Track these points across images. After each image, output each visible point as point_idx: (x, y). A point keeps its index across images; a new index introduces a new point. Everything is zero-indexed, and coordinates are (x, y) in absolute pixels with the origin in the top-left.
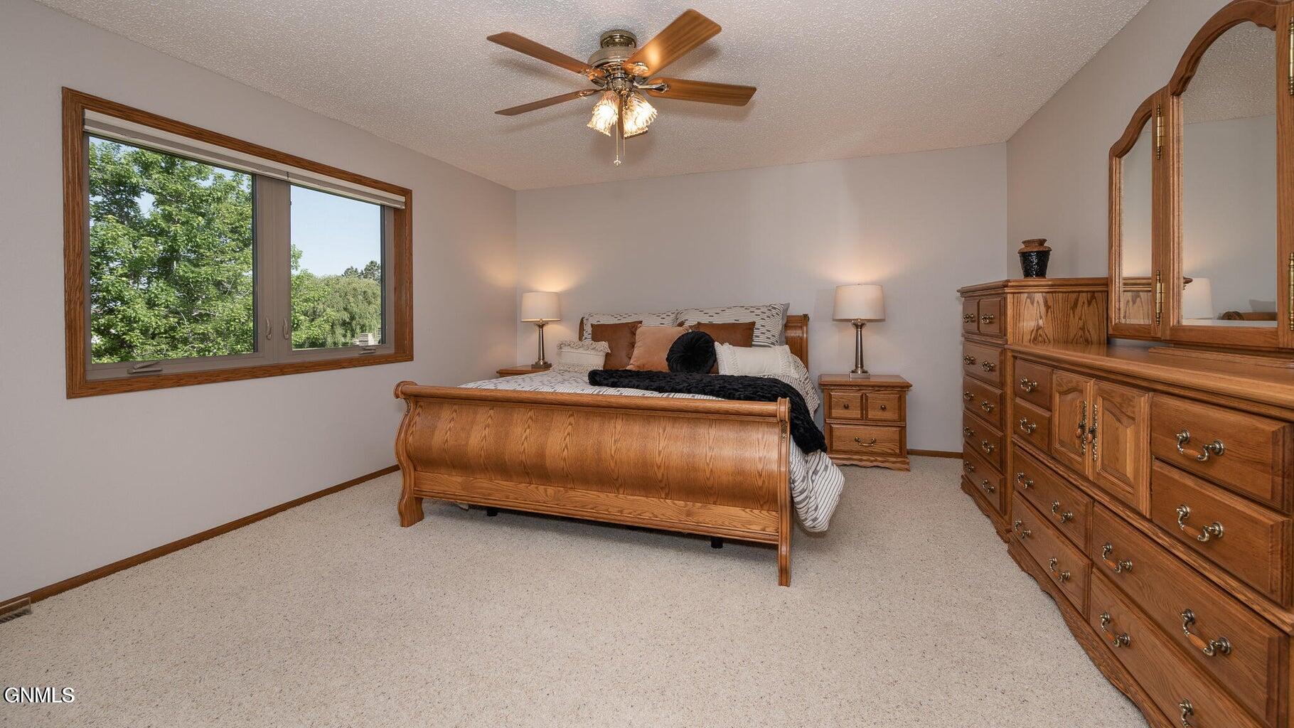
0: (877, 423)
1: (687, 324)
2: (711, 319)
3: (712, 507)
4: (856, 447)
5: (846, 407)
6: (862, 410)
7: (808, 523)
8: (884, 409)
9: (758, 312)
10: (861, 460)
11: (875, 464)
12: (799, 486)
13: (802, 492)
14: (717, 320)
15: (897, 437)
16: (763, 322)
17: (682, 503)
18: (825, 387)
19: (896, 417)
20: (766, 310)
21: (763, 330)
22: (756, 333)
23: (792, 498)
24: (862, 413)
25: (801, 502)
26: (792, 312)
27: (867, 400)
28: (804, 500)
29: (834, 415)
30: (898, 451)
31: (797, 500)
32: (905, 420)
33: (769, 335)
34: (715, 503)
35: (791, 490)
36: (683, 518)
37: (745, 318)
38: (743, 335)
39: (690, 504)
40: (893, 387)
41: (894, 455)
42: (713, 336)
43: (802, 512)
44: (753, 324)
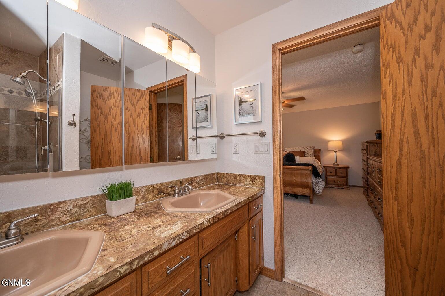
0: (340, 177)
1: (287, 151)
2: (294, 150)
3: (295, 188)
4: (334, 183)
5: (331, 173)
6: (335, 173)
7: (317, 193)
8: (342, 173)
9: (306, 148)
10: (335, 186)
11: (339, 187)
12: (314, 184)
13: (315, 185)
14: (295, 150)
15: (345, 180)
16: (307, 151)
17: (288, 188)
18: (326, 167)
19: (345, 175)
20: (308, 148)
21: (308, 153)
22: (306, 153)
23: (313, 187)
24: (335, 174)
25: (315, 188)
26: (315, 148)
27: (337, 171)
28: (316, 187)
29: (327, 175)
30: (346, 184)
31: (314, 187)
32: (348, 176)
33: (309, 154)
34: (296, 188)
35: (313, 185)
36: (289, 190)
37: (303, 150)
38: (302, 154)
39: (290, 188)
40: (344, 167)
41: (345, 185)
42: (295, 155)
43: (315, 190)
44: (305, 151)
